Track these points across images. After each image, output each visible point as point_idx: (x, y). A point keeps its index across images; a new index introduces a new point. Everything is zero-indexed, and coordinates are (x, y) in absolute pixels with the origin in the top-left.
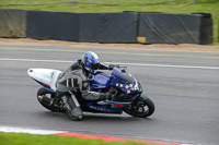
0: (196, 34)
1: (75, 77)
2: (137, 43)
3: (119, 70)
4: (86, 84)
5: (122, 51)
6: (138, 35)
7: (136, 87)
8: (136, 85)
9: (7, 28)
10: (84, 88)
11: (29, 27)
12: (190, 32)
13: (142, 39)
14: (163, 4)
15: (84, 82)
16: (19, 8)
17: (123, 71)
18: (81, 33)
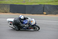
2: (43, 14)
5: (39, 17)
13: (45, 13)
14: (52, 2)
16: (7, 3)
18: (26, 11)
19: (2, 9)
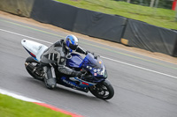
0: (171, 47)
1: (56, 52)
2: (120, 43)
3: (93, 57)
4: (63, 60)
6: (122, 37)
7: (103, 73)
8: (103, 71)
9: (16, 6)
10: (61, 63)
11: (34, 10)
12: (166, 45)
13: (125, 41)
15: (61, 58)
17: (96, 58)
18: (75, 25)
19: (10, 5)
